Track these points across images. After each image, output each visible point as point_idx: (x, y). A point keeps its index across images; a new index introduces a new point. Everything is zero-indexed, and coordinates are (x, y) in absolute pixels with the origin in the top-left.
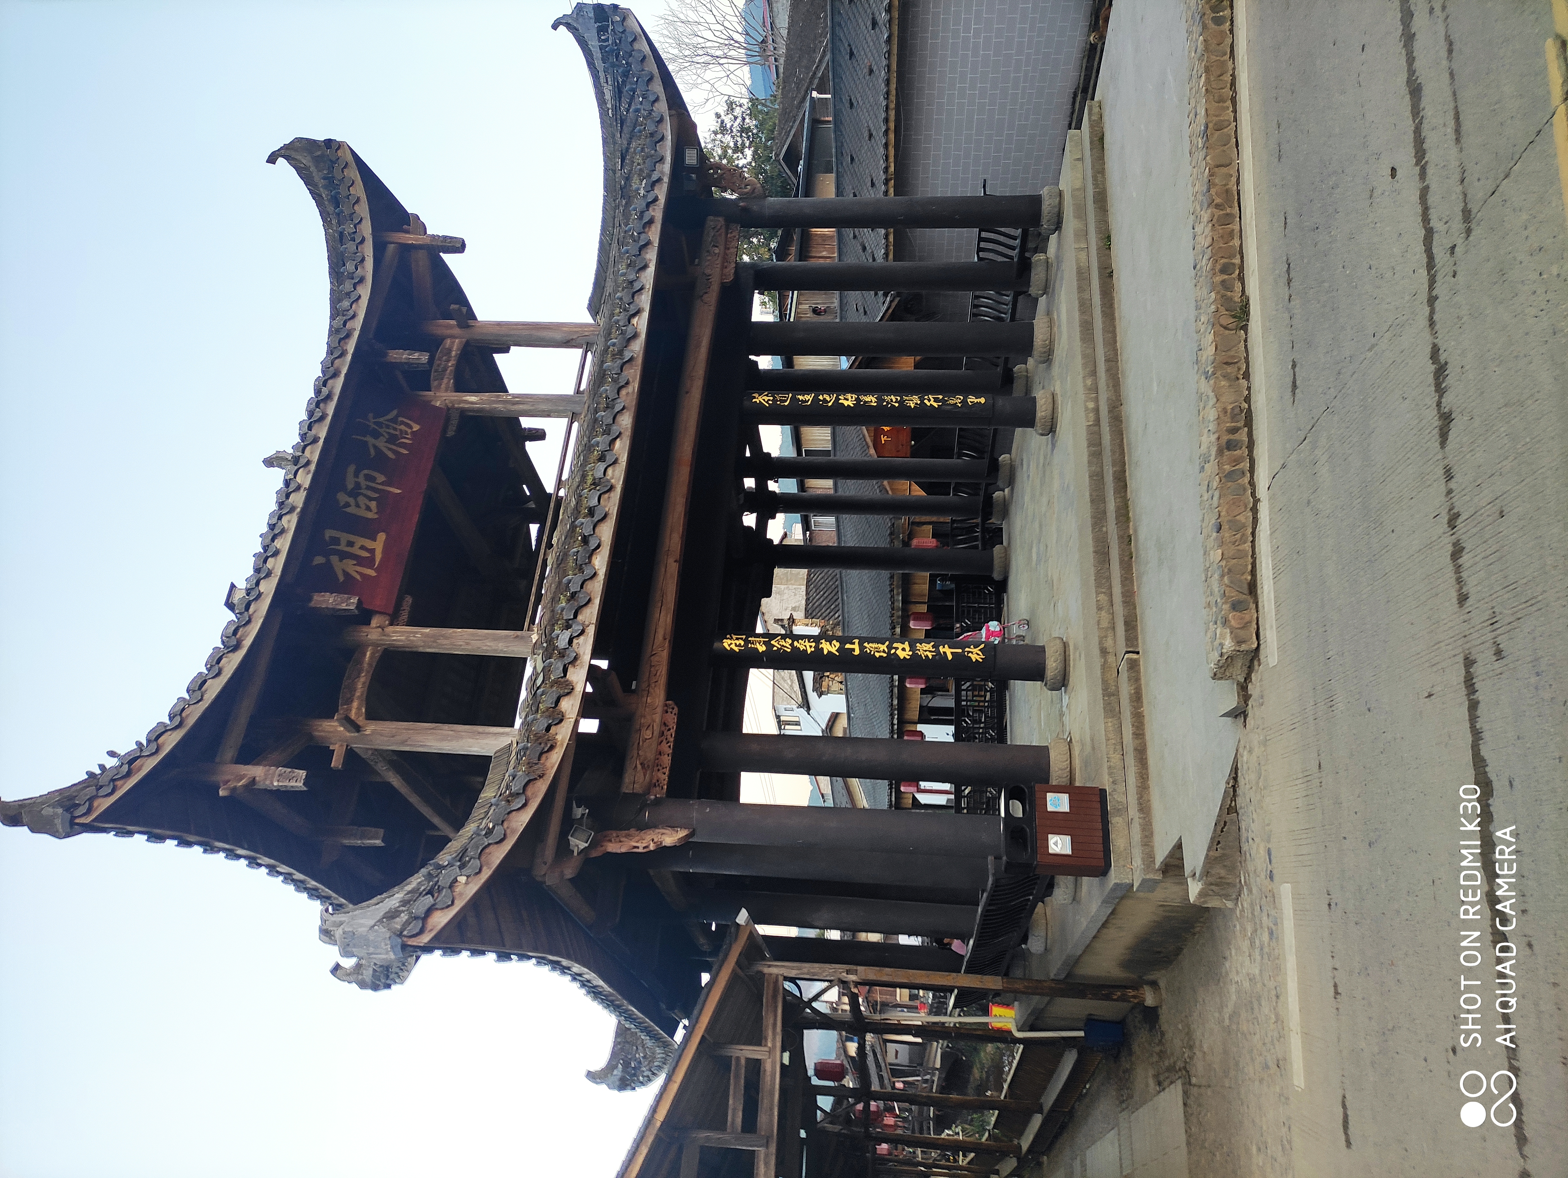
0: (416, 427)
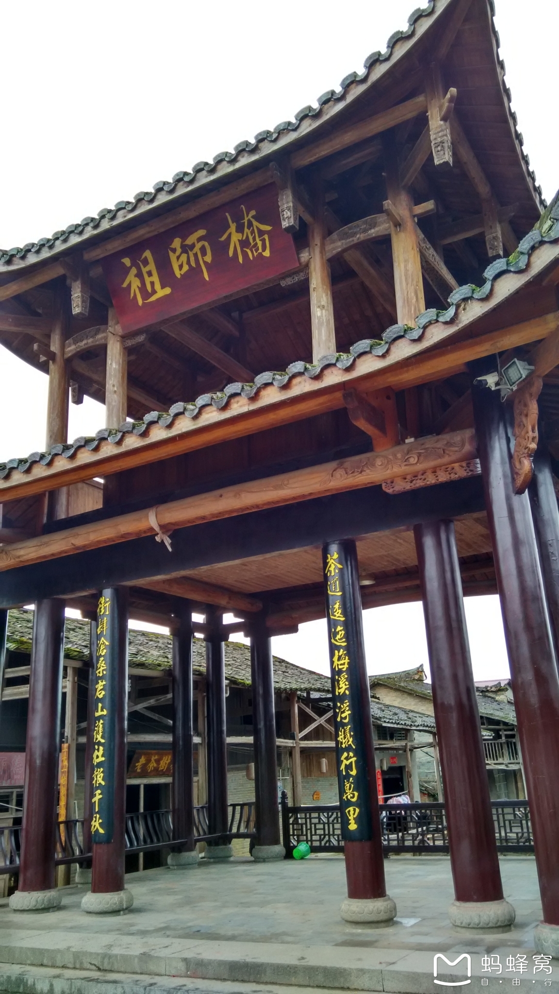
0: (267, 253)
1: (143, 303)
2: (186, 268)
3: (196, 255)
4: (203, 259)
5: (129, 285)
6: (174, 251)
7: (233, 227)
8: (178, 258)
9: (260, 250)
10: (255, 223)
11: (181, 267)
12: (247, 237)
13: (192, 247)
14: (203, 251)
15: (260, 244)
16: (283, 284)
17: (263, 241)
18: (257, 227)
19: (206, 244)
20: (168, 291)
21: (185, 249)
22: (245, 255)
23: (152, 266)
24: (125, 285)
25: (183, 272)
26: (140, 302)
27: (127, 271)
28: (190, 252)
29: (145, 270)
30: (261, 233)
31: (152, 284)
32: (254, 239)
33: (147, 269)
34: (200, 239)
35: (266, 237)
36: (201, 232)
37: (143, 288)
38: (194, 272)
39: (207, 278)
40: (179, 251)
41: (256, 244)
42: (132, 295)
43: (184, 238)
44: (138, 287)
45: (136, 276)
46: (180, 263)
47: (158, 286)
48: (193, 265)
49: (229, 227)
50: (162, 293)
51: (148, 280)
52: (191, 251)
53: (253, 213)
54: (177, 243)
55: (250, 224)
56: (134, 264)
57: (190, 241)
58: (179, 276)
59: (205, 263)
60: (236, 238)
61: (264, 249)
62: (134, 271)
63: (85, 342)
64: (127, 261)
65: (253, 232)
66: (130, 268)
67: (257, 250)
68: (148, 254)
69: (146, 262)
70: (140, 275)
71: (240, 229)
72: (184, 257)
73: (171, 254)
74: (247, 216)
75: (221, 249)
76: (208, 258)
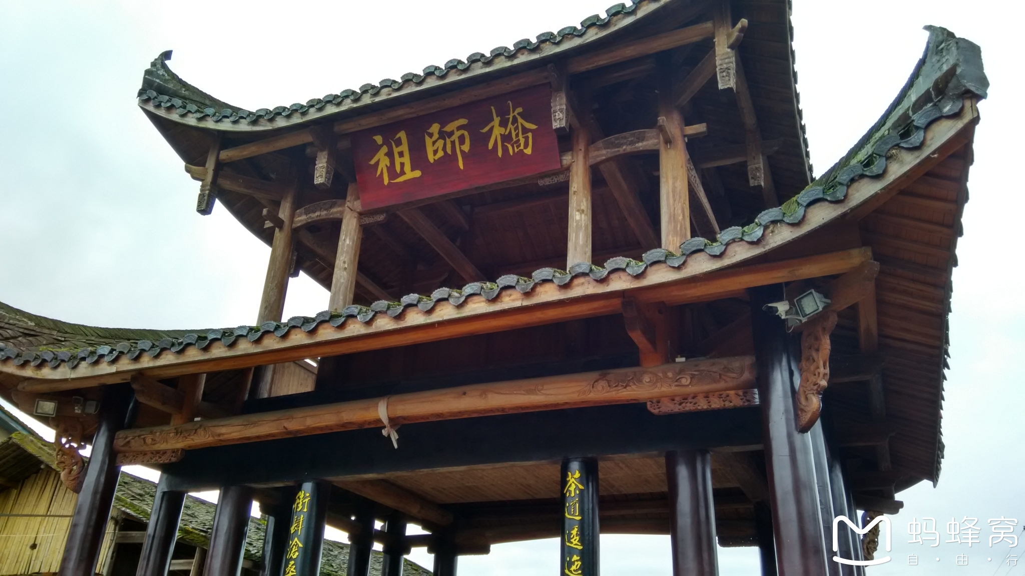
0: (528, 151)
1: (389, 183)
2: (440, 154)
3: (453, 143)
4: (460, 148)
5: (377, 163)
6: (431, 135)
7: (497, 120)
8: (434, 143)
9: (522, 147)
10: (520, 120)
11: (435, 152)
12: (510, 133)
13: (451, 134)
14: (462, 140)
15: (522, 141)
16: (541, 183)
17: (527, 139)
18: (522, 125)
19: (466, 133)
20: (417, 174)
21: (443, 135)
22: (505, 150)
23: (405, 147)
24: (372, 162)
25: (437, 157)
26: (386, 181)
27: (378, 148)
28: (447, 139)
29: (396, 150)
30: (525, 130)
31: (402, 165)
32: (517, 135)
33: (400, 149)
34: (459, 128)
35: (530, 135)
36: (463, 121)
37: (391, 169)
38: (449, 159)
39: (462, 167)
40: (436, 136)
41: (519, 140)
42: (379, 173)
43: (443, 125)
44: (387, 166)
45: (386, 154)
46: (435, 148)
47: (407, 168)
48: (449, 151)
49: (492, 120)
50: (411, 174)
51: (398, 161)
52: (449, 138)
53: (520, 110)
54: (435, 128)
55: (515, 120)
56: (386, 142)
57: (448, 128)
58: (432, 161)
59: (462, 152)
60: (498, 131)
61: (526, 146)
62: (385, 149)
63: (317, 214)
64: (379, 139)
65: (516, 129)
66: (381, 146)
67: (518, 146)
68: (402, 135)
69: (399, 143)
70: (390, 154)
71: (503, 124)
72: (440, 143)
73: (427, 138)
74: (513, 112)
75: (480, 140)
76: (466, 148)
